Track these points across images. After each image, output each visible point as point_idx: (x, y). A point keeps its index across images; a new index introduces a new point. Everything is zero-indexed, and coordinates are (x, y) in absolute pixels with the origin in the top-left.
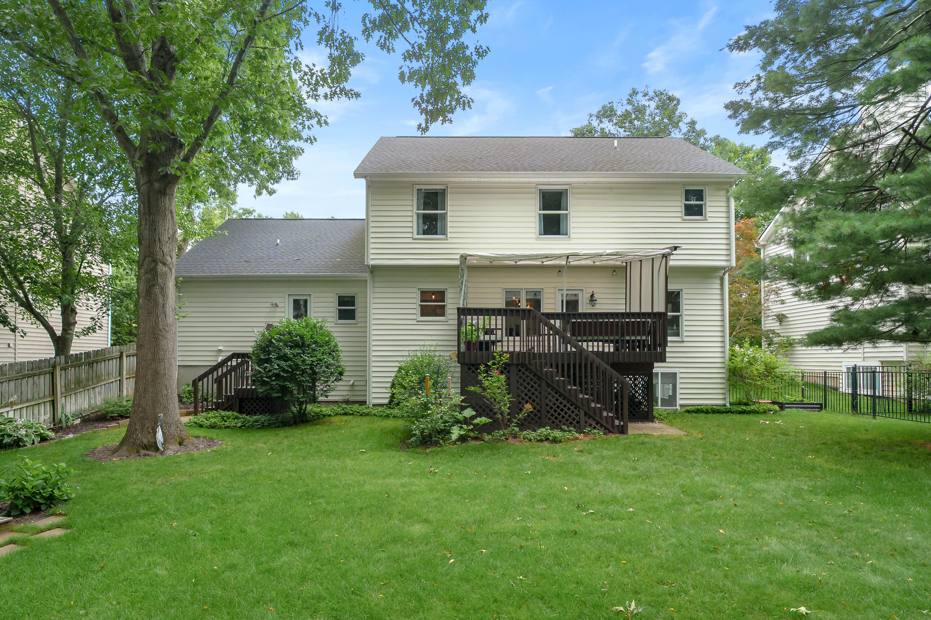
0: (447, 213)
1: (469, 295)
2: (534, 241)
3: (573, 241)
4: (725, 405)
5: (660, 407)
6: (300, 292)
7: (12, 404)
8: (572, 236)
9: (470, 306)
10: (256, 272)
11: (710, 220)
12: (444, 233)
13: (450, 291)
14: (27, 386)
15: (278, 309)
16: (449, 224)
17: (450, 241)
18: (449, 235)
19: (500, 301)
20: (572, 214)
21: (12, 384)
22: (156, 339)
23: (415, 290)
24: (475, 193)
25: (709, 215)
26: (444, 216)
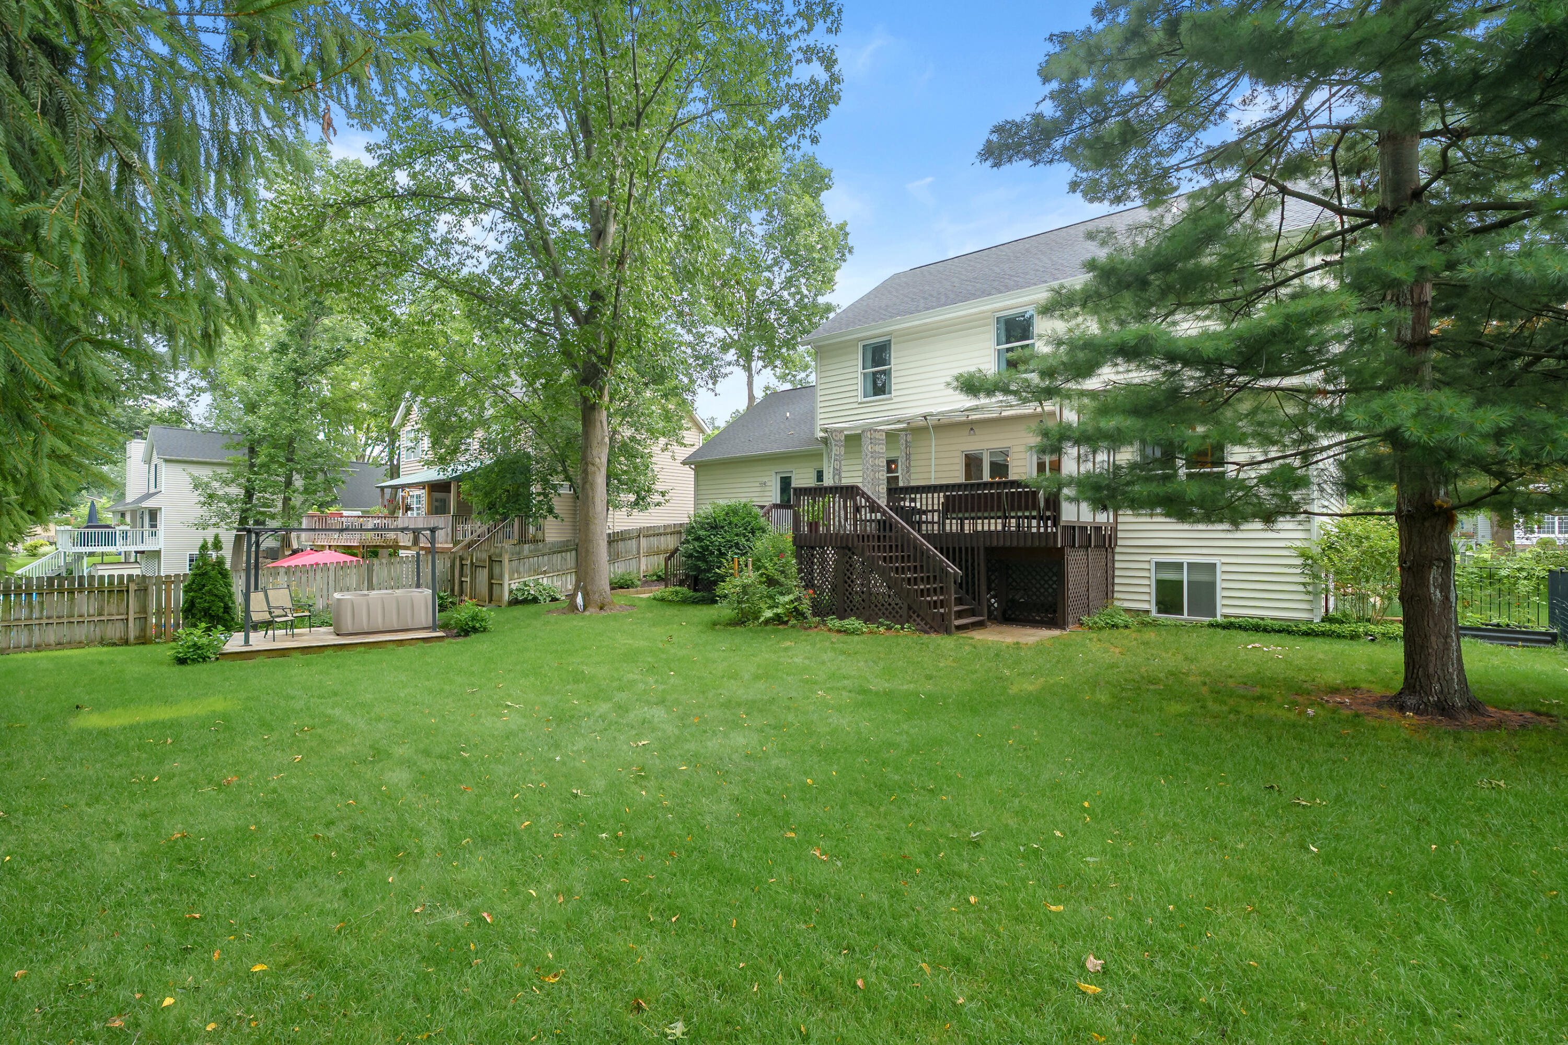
0: (891, 368)
1: (912, 470)
4: (1311, 621)
5: (1185, 616)
6: (785, 469)
7: (545, 573)
9: (913, 484)
10: (762, 449)
12: (890, 392)
14: (557, 558)
15: (768, 489)
16: (894, 382)
17: (895, 400)
18: (894, 394)
19: (957, 474)
20: (1038, 344)
21: (546, 558)
22: (587, 525)
24: (921, 338)
26: (889, 373)
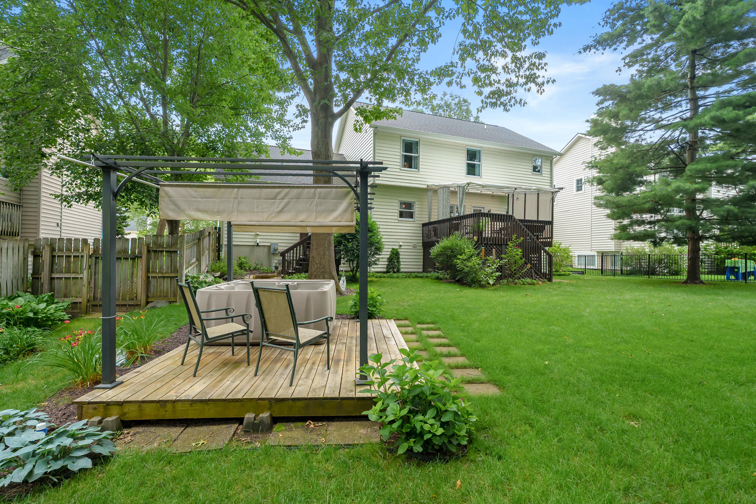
0: (419, 156)
2: (464, 178)
3: (483, 180)
8: (483, 177)
11: (544, 175)
12: (417, 167)
13: (416, 203)
16: (421, 163)
17: (421, 173)
18: (420, 170)
20: (483, 165)
23: (397, 201)
24: (433, 146)
25: (543, 172)
26: (417, 158)
